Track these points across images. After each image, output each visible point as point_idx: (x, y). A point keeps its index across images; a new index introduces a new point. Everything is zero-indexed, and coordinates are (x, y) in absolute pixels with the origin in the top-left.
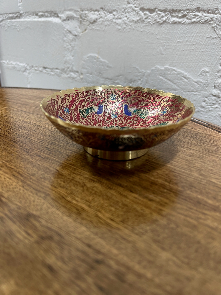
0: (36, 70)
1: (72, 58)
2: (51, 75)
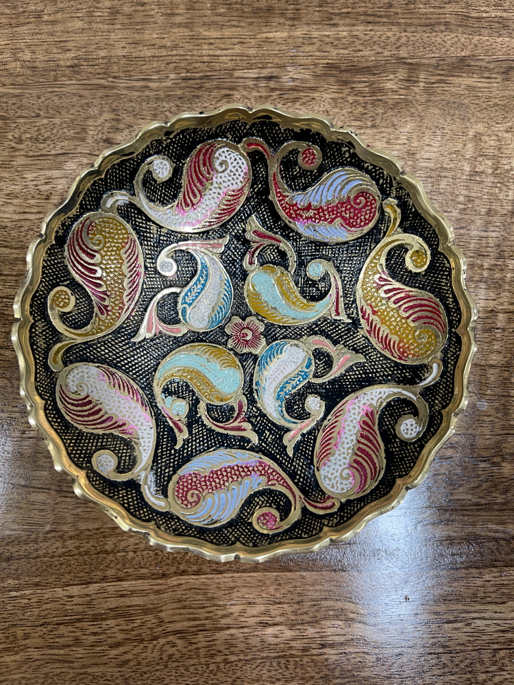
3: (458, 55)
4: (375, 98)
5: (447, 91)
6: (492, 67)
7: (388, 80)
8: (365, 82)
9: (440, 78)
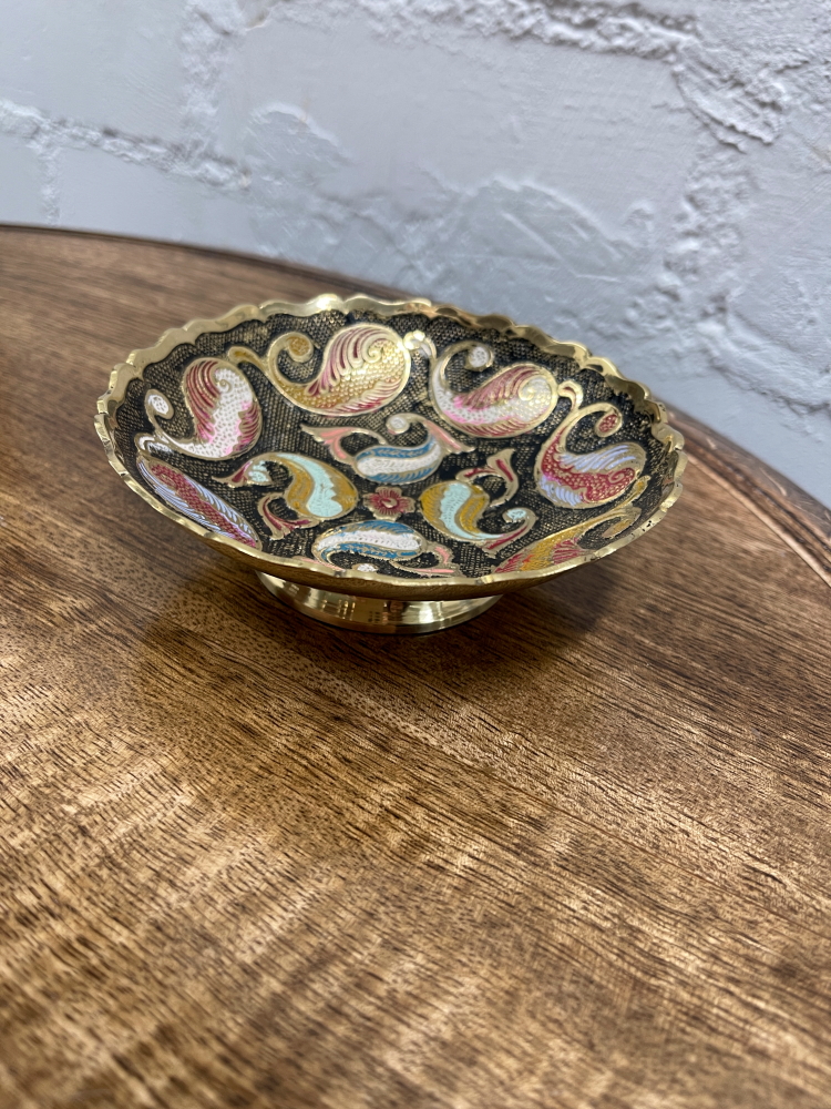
0: (74, 137)
1: (211, 111)
2: (132, 161)
3: (184, 625)
4: (17, 606)
5: (114, 651)
6: (212, 662)
7: (60, 599)
8: (31, 585)
9: (125, 634)
